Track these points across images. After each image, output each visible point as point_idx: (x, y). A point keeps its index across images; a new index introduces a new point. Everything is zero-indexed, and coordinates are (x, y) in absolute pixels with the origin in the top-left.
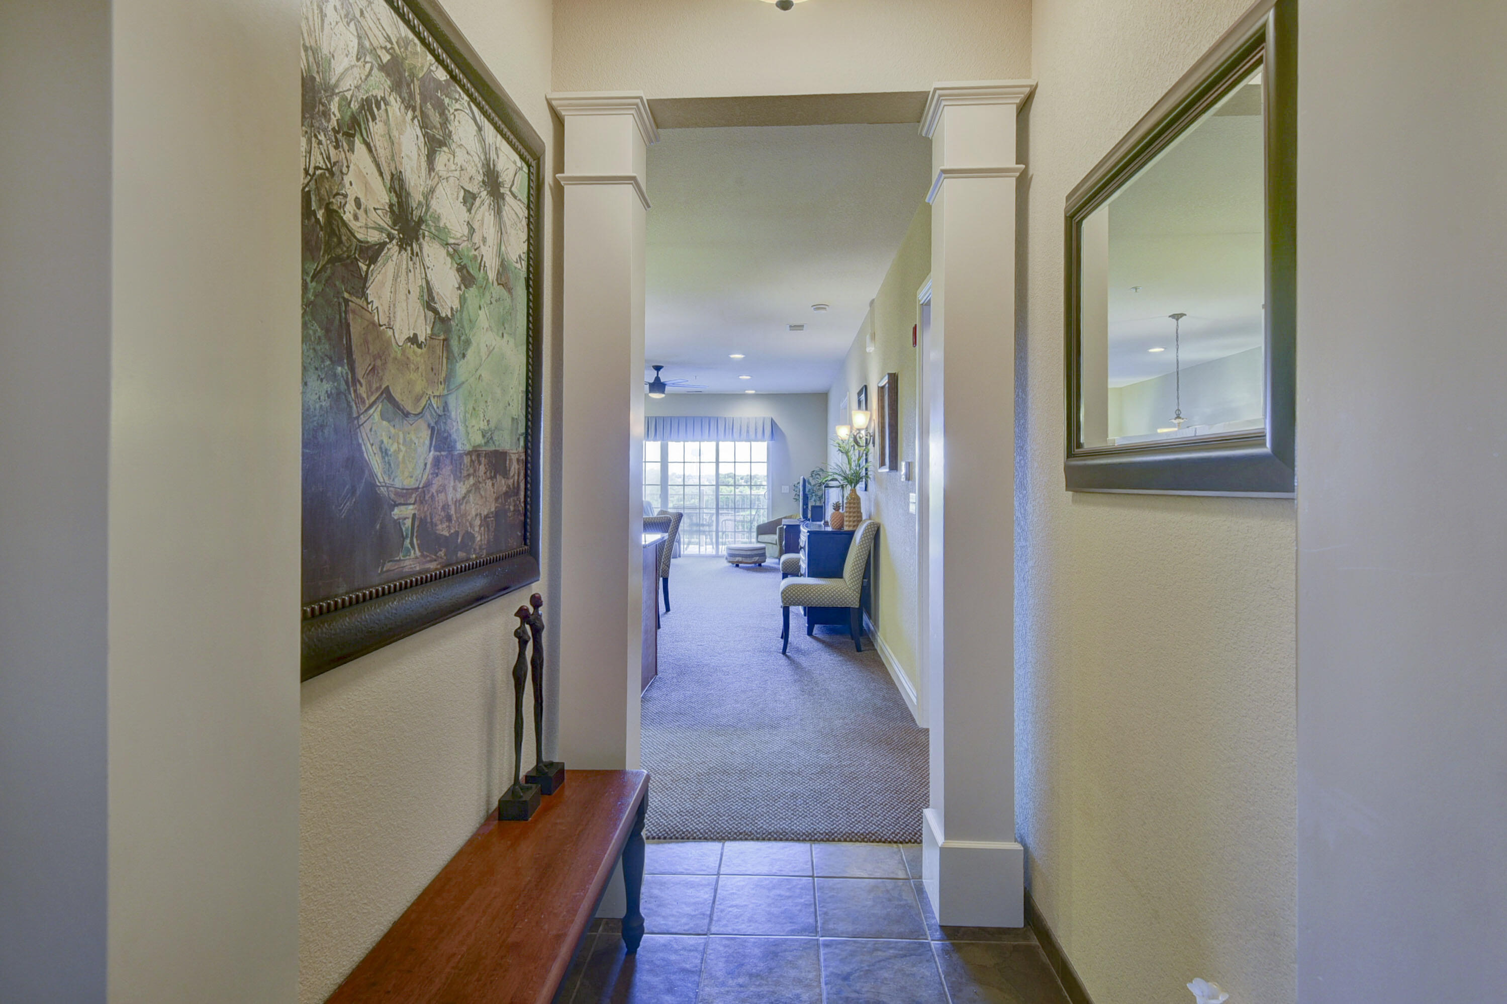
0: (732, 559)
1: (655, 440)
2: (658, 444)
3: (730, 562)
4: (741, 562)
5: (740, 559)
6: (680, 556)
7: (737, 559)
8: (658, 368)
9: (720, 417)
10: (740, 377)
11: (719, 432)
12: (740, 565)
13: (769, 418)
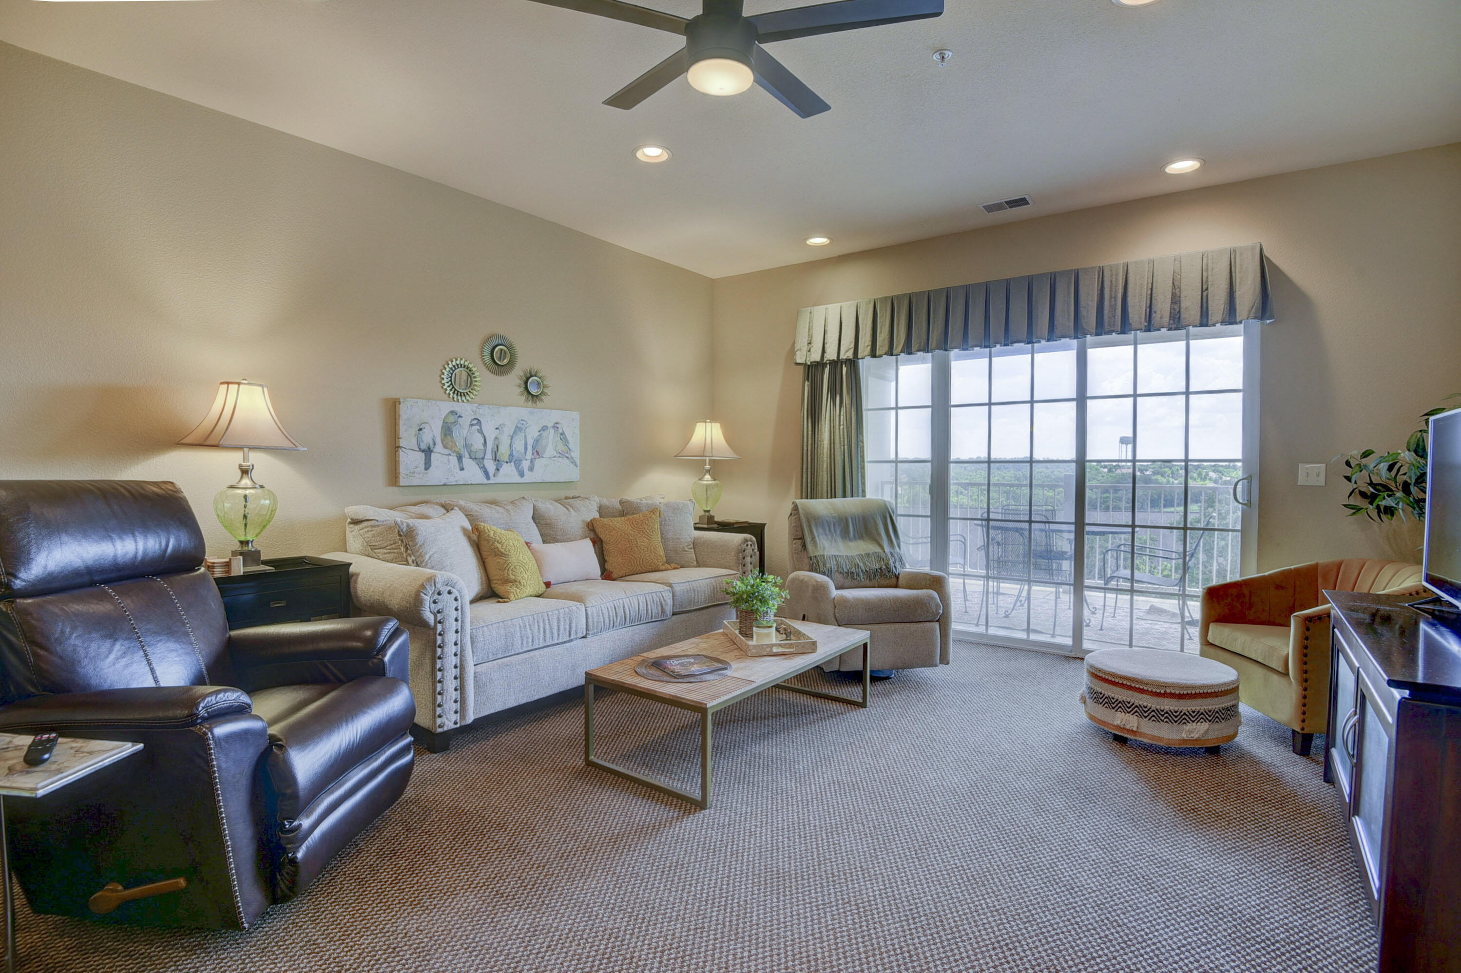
9: (1087, 271)
11: (1083, 322)
13: (1253, 248)
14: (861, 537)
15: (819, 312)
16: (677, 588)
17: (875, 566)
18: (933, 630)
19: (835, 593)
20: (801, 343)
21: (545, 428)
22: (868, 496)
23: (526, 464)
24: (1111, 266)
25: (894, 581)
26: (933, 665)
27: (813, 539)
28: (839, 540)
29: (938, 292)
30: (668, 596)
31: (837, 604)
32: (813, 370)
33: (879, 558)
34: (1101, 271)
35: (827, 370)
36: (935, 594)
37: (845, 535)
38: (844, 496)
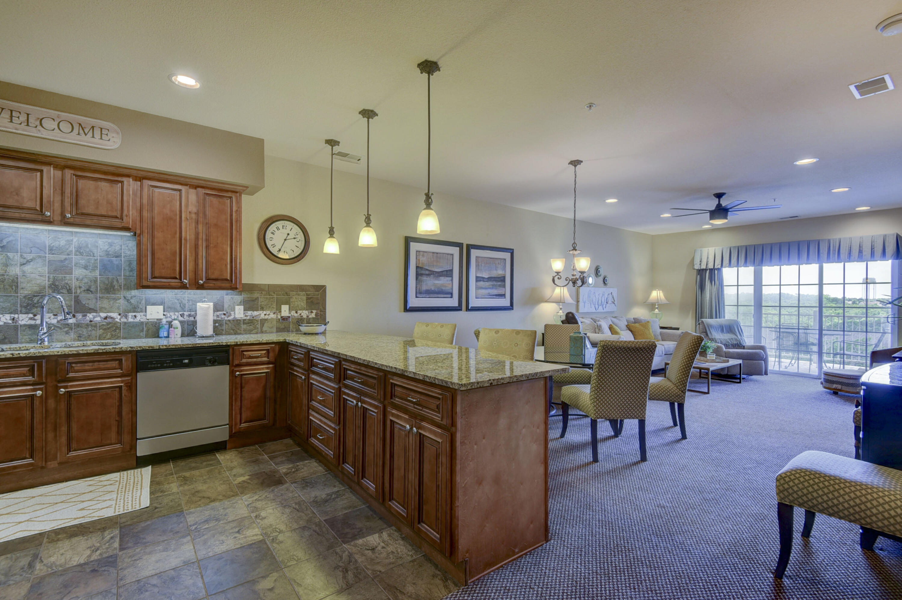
0: (828, 385)
1: (746, 264)
2: (751, 269)
3: (825, 388)
4: (840, 390)
5: (839, 387)
6: (766, 374)
7: (835, 386)
8: (719, 196)
9: (823, 240)
10: (833, 191)
11: (821, 255)
12: (839, 393)
13: (893, 235)
14: (729, 333)
15: (705, 251)
16: (666, 346)
17: (735, 342)
18: (762, 364)
19: (724, 349)
20: (697, 261)
21: (609, 294)
22: (726, 318)
23: (604, 306)
24: (833, 239)
25: (744, 348)
26: (762, 375)
27: (710, 332)
28: (720, 333)
29: (759, 245)
30: (663, 348)
31: (726, 353)
32: (701, 272)
33: (736, 340)
34: (829, 241)
35: (708, 272)
36: (762, 351)
37: (722, 331)
38: (716, 318)
